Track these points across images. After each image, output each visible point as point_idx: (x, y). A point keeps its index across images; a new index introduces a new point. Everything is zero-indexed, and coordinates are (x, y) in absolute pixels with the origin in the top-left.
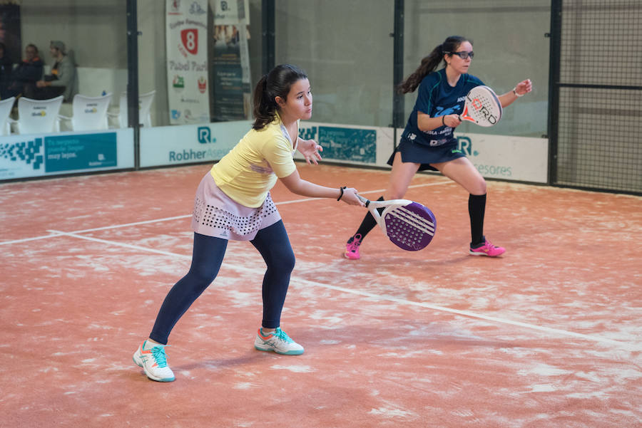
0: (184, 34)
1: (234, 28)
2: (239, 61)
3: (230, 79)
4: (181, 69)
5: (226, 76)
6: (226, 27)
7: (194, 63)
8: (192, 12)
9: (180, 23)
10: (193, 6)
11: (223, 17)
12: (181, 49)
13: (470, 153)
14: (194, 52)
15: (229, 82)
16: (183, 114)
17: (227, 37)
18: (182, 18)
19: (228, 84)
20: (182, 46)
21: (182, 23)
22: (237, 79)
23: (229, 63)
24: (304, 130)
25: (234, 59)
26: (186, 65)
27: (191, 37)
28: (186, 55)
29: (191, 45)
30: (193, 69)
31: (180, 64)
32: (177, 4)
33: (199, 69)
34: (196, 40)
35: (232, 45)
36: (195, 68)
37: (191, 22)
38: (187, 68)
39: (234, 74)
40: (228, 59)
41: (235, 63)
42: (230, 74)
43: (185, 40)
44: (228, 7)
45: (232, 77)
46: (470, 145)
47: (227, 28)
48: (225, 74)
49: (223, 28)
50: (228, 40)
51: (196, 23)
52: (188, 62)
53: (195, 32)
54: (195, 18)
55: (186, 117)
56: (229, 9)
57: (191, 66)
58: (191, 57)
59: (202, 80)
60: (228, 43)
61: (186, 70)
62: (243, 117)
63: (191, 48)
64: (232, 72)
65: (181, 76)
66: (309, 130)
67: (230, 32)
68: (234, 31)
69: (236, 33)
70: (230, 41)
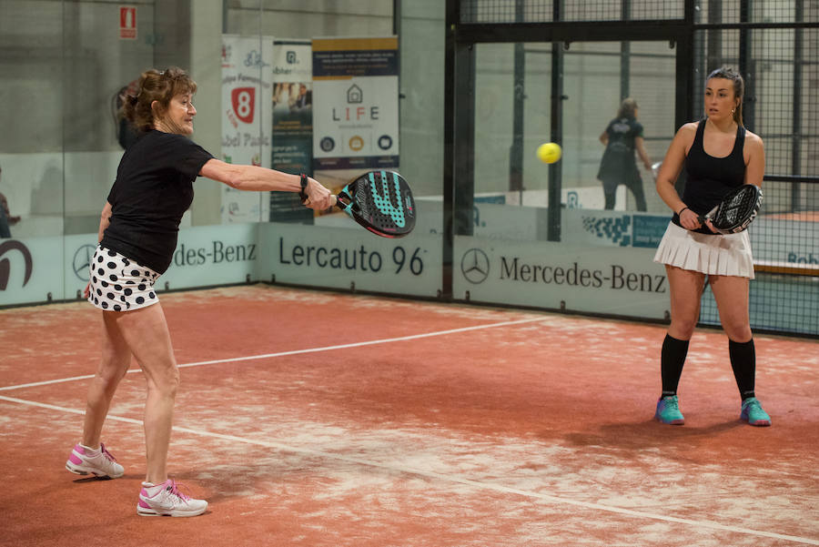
0: (236, 93)
1: (303, 86)
2: (311, 130)
3: (288, 155)
4: (229, 145)
5: (284, 151)
6: (290, 86)
7: (247, 136)
8: (248, 63)
9: (230, 80)
10: (250, 56)
11: (287, 72)
12: (231, 116)
14: (249, 120)
15: (286, 158)
16: (226, 211)
17: (292, 99)
18: (233, 73)
19: (285, 161)
20: (232, 112)
21: (234, 79)
22: (297, 154)
23: (290, 134)
25: (297, 127)
26: (236, 139)
27: (244, 99)
28: (236, 125)
29: (244, 110)
30: (245, 144)
31: (228, 137)
32: (226, 52)
33: (252, 144)
34: (252, 104)
35: (297, 109)
36: (249, 143)
37: (245, 79)
38: (237, 143)
39: (295, 148)
40: (289, 128)
41: (297, 133)
42: (289, 148)
43: (236, 104)
44: (298, 58)
45: (293, 151)
48: (282, 148)
49: (287, 86)
50: (292, 103)
51: (254, 80)
52: (239, 134)
53: (251, 91)
54: (253, 72)
55: (231, 213)
56: (298, 62)
57: (243, 140)
58: (244, 127)
59: (257, 159)
60: (291, 107)
61: (235, 145)
63: (244, 115)
64: (290, 145)
65: (228, 155)
67: (296, 91)
68: (301, 91)
69: (304, 92)
70: (295, 103)
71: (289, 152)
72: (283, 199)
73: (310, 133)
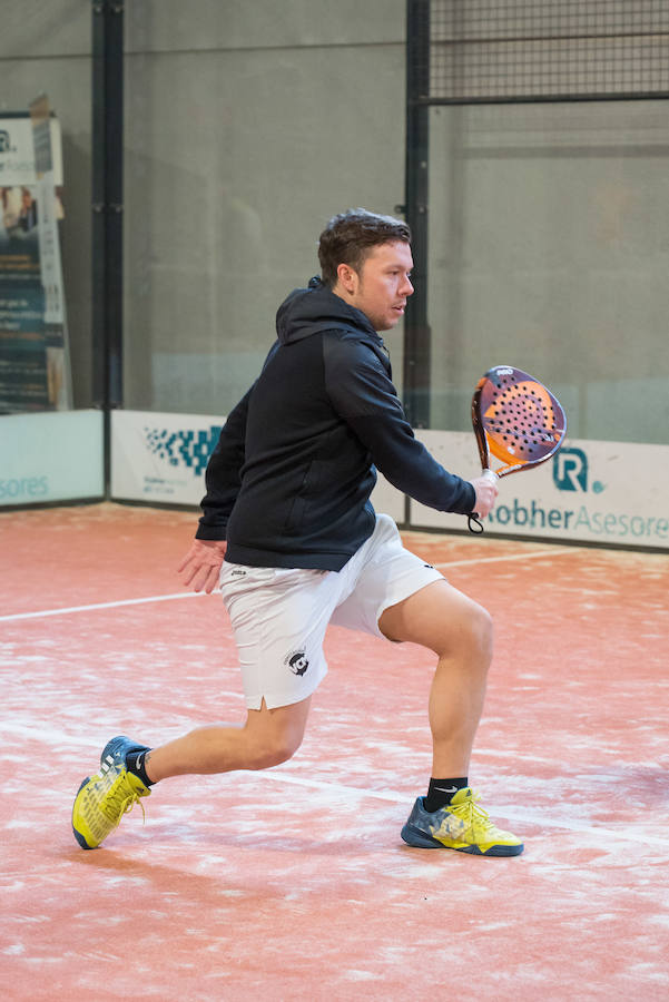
1: (26, 193)
2: (38, 272)
3: (14, 315)
5: (6, 308)
6: (5, 191)
13: (584, 489)
15: (12, 320)
17: (9, 216)
19: (11, 326)
22: (30, 315)
23: (13, 277)
24: (191, 434)
25: (26, 266)
35: (20, 233)
39: (24, 303)
40: (10, 267)
41: (27, 277)
42: (13, 304)
44: (13, 142)
46: (585, 468)
47: (9, 194)
48: (3, 303)
50: (10, 223)
56: (15, 150)
60: (9, 230)
62: (45, 404)
64: (14, 298)
66: (202, 434)
67: (16, 203)
68: (24, 201)
69: (29, 205)
70: (15, 223)
71: (15, 309)
72: (13, 392)
73: (36, 277)
